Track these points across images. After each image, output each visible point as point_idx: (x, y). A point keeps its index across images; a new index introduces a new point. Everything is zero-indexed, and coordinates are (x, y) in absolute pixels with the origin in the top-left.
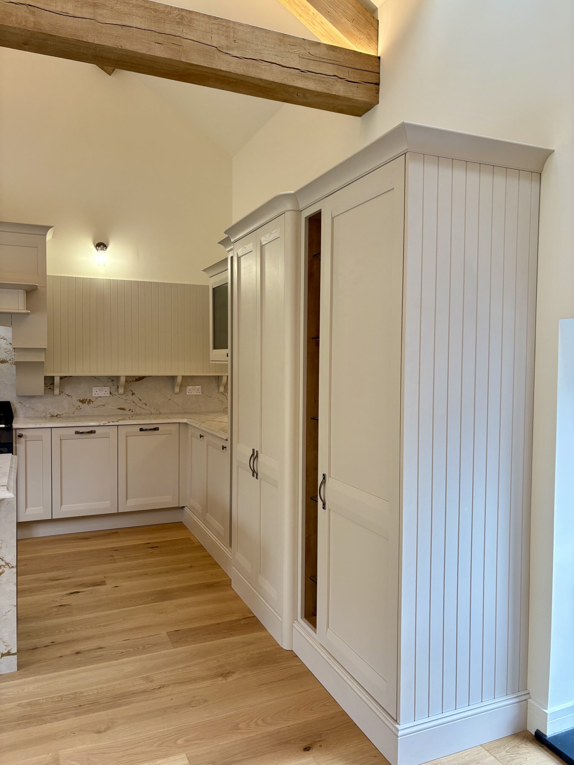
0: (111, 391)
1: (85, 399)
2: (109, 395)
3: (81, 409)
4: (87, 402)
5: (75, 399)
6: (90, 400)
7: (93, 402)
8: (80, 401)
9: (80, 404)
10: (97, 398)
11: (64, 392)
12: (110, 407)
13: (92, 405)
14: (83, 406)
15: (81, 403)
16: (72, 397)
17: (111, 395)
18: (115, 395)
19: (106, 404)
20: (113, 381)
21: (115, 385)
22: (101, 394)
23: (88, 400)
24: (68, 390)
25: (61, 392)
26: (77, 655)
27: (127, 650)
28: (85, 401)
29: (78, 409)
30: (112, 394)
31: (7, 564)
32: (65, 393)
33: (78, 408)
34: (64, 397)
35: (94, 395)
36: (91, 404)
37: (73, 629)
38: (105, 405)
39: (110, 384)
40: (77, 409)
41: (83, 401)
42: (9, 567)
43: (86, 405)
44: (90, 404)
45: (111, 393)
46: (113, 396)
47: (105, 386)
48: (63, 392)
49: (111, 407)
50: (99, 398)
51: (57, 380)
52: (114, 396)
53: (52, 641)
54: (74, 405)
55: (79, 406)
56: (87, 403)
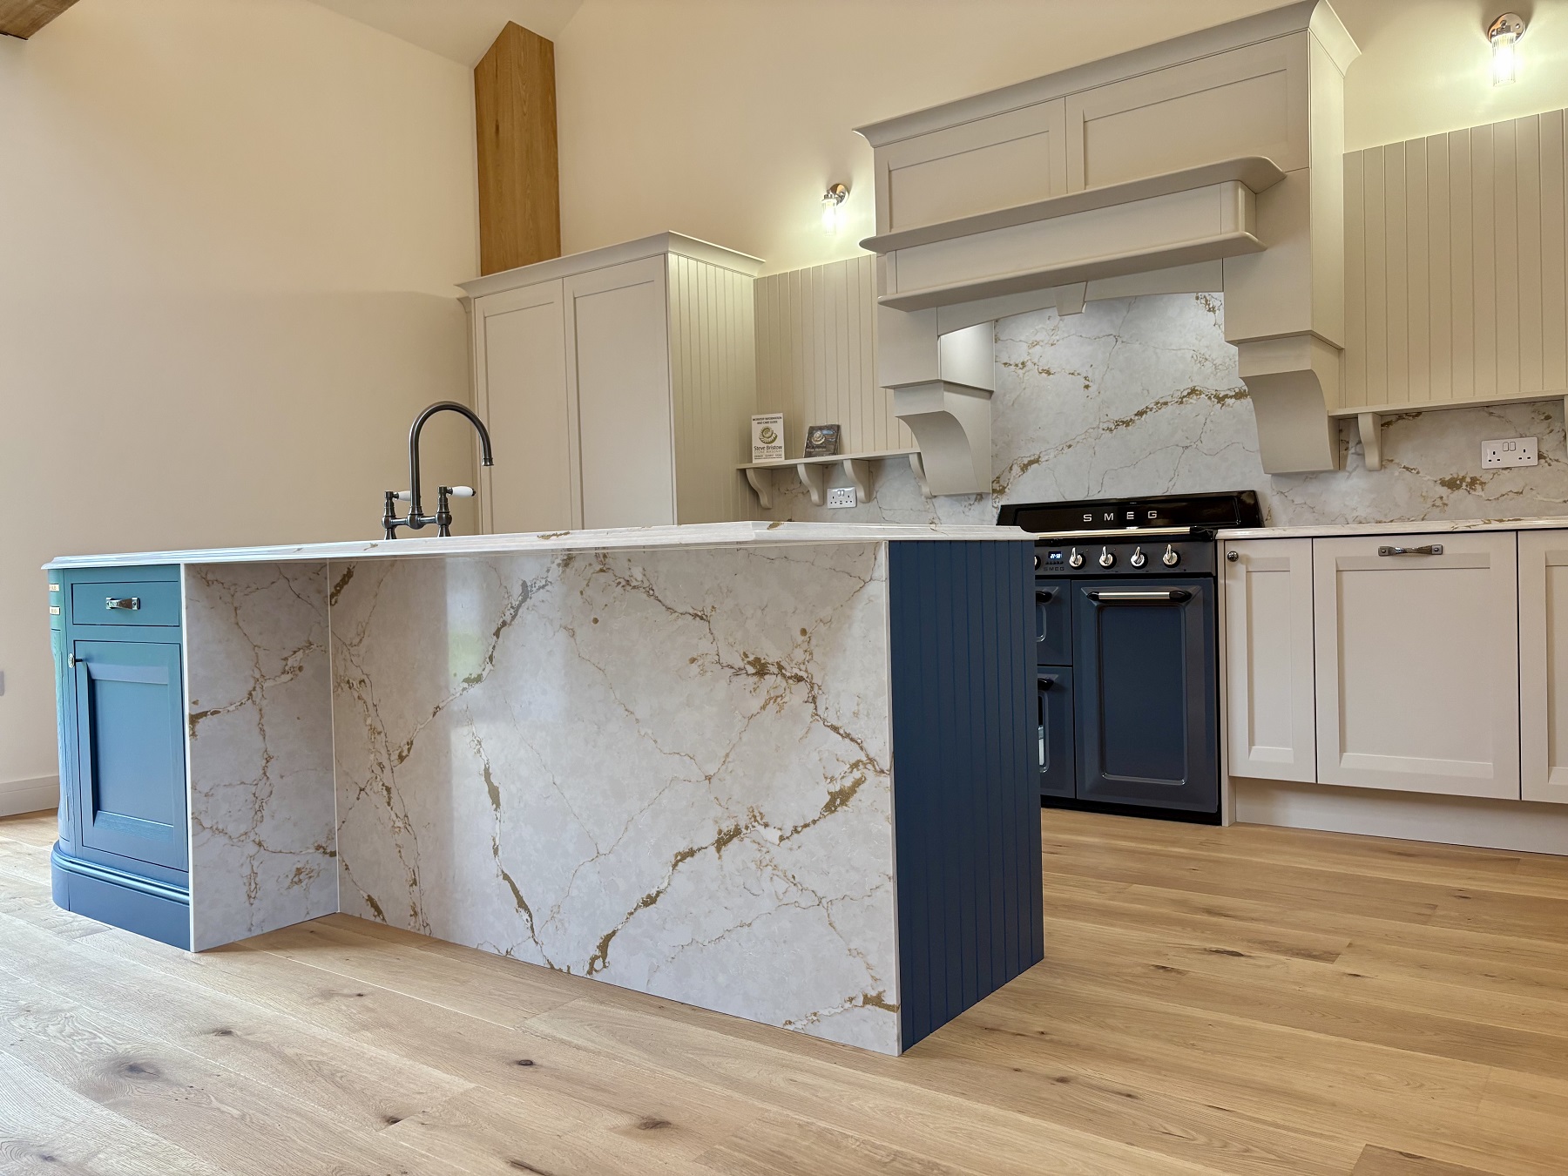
0: (1543, 450)
1: (1460, 477)
2: (1534, 461)
3: (1445, 504)
4: (1464, 484)
5: (1428, 477)
6: (1474, 481)
7: (1485, 483)
8: (1443, 483)
9: (1444, 491)
10: (1496, 472)
11: (1396, 461)
12: (1540, 498)
13: (1481, 493)
14: (1452, 496)
15: (1446, 488)
16: (1418, 473)
17: (1542, 461)
18: (1557, 461)
19: (1528, 488)
20: (1548, 418)
21: (1557, 429)
22: (1509, 460)
23: (1468, 480)
24: (1407, 454)
25: (1384, 463)
26: (1055, 1083)
27: (1188, 1133)
28: (1458, 482)
29: (1438, 506)
30: (1545, 458)
31: (871, 760)
32: (1398, 464)
33: (1439, 503)
34: (1397, 474)
35: (1485, 465)
36: (1479, 491)
37: (1120, 1025)
38: (1522, 493)
39: (1541, 427)
40: (1433, 505)
41: (1452, 484)
42: (876, 771)
43: (1461, 493)
44: (1475, 490)
45: (1540, 456)
46: (1550, 465)
47: (1521, 437)
48: (1392, 461)
49: (1542, 499)
50: (1504, 471)
51: (1366, 426)
52: (1554, 463)
53: (1042, 1030)
54: (1423, 494)
55: (1441, 498)
56: (1464, 487)
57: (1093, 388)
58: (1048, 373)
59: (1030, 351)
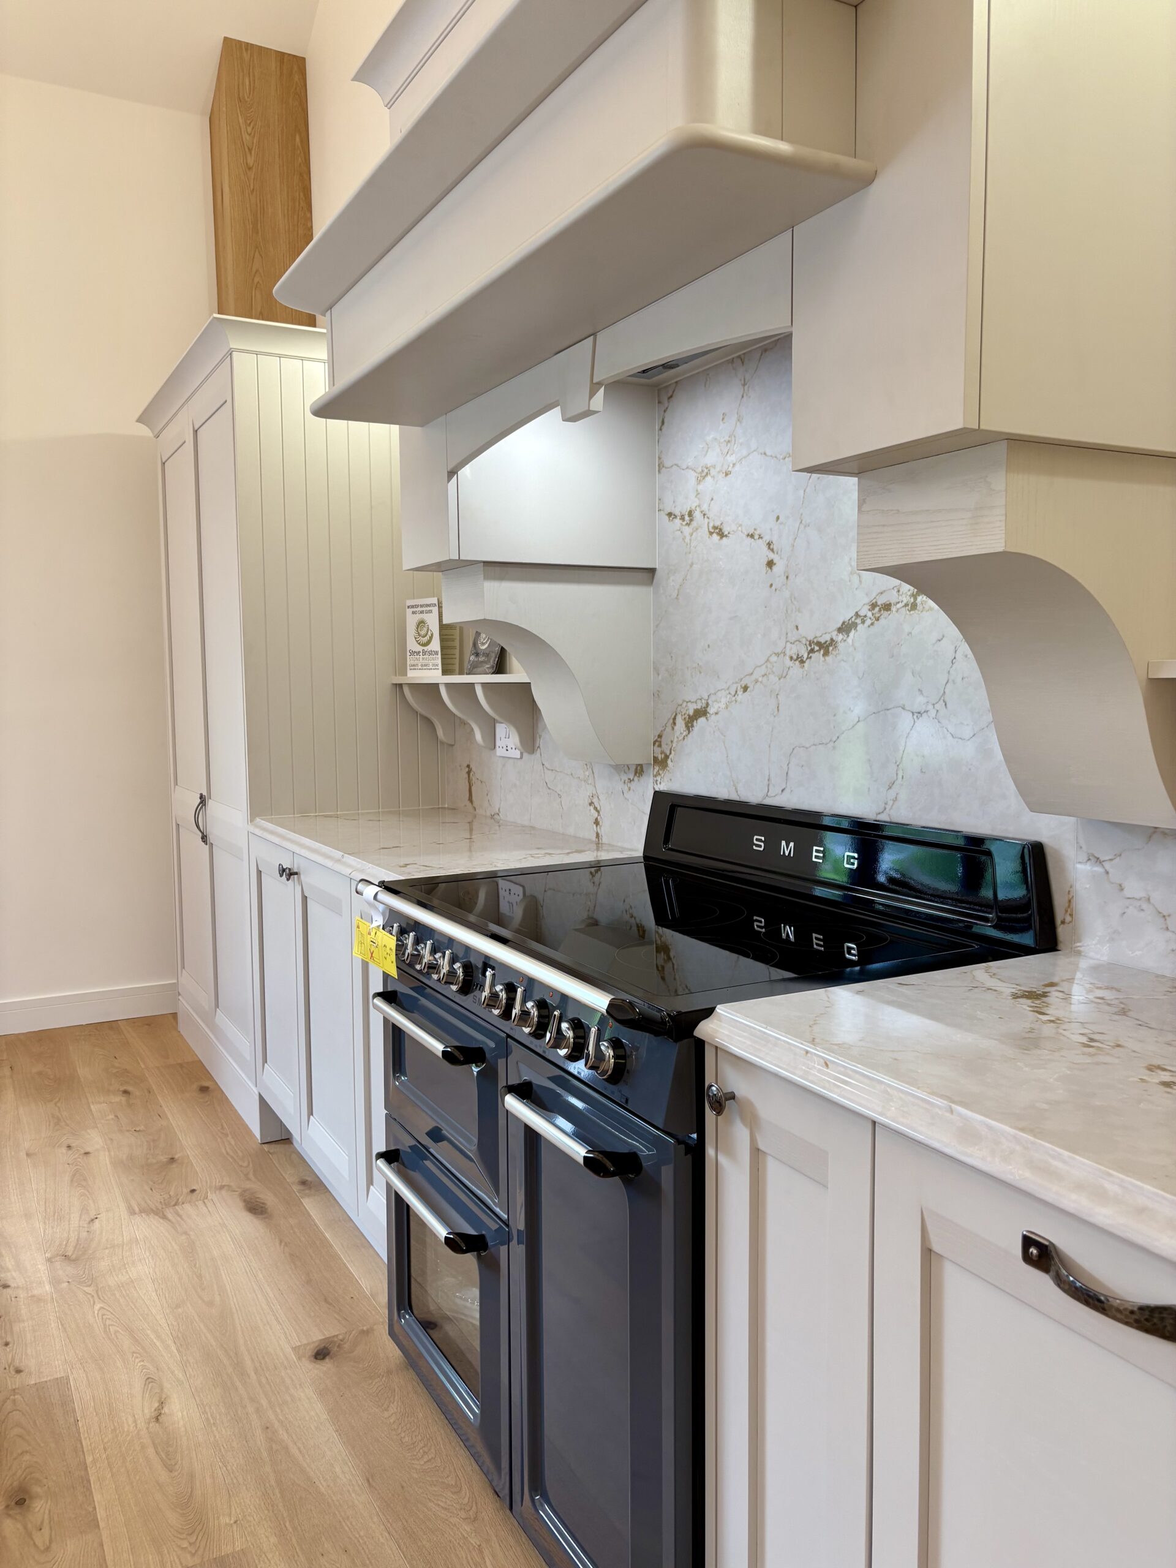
57: (778, 569)
58: (722, 535)
59: (700, 487)
